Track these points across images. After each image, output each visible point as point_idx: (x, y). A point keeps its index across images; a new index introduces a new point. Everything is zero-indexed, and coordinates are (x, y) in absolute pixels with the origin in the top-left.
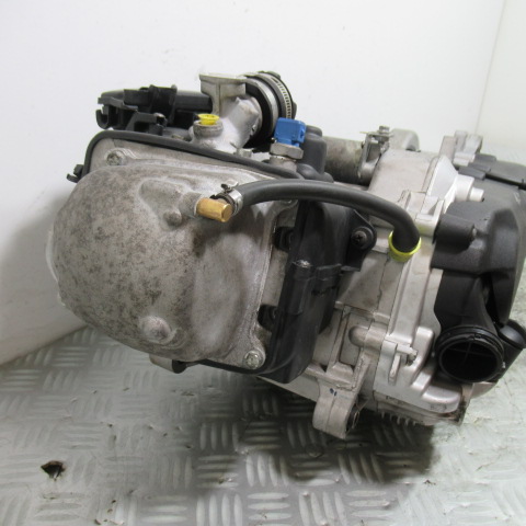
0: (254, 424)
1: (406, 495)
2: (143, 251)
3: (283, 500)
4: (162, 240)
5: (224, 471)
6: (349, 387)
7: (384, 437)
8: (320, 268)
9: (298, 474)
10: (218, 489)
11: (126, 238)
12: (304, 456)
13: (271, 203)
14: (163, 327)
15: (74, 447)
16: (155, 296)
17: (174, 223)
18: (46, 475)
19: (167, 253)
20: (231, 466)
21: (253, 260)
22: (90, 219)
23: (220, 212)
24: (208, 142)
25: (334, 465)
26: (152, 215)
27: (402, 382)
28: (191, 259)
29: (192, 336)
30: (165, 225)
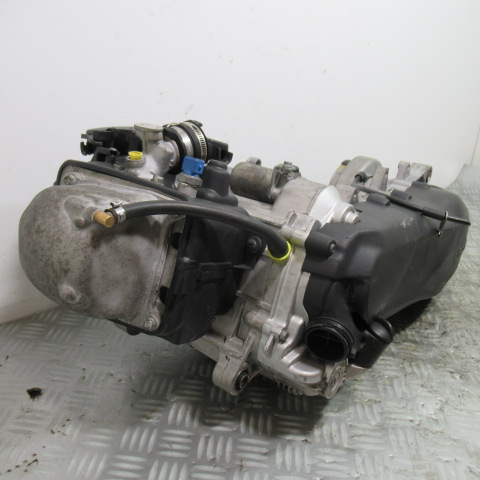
0: (188, 381)
1: (283, 448)
2: (60, 242)
3: (189, 437)
4: (72, 236)
5: (154, 411)
6: (238, 355)
7: (285, 403)
8: (202, 264)
9: (207, 421)
10: (144, 423)
11: (52, 233)
12: (217, 409)
13: (166, 216)
14: (71, 292)
15: (53, 381)
16: (66, 271)
17: (80, 226)
18: (28, 396)
19: (74, 245)
20: (160, 408)
21: (150, 254)
22: (35, 220)
23: (104, 220)
24: (133, 171)
25: (237, 418)
26: (69, 219)
27: (275, 356)
28: (90, 250)
29: (93, 301)
30: (75, 227)
